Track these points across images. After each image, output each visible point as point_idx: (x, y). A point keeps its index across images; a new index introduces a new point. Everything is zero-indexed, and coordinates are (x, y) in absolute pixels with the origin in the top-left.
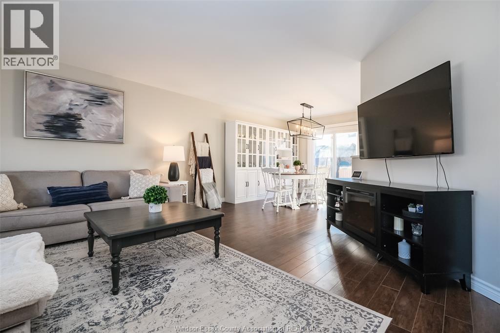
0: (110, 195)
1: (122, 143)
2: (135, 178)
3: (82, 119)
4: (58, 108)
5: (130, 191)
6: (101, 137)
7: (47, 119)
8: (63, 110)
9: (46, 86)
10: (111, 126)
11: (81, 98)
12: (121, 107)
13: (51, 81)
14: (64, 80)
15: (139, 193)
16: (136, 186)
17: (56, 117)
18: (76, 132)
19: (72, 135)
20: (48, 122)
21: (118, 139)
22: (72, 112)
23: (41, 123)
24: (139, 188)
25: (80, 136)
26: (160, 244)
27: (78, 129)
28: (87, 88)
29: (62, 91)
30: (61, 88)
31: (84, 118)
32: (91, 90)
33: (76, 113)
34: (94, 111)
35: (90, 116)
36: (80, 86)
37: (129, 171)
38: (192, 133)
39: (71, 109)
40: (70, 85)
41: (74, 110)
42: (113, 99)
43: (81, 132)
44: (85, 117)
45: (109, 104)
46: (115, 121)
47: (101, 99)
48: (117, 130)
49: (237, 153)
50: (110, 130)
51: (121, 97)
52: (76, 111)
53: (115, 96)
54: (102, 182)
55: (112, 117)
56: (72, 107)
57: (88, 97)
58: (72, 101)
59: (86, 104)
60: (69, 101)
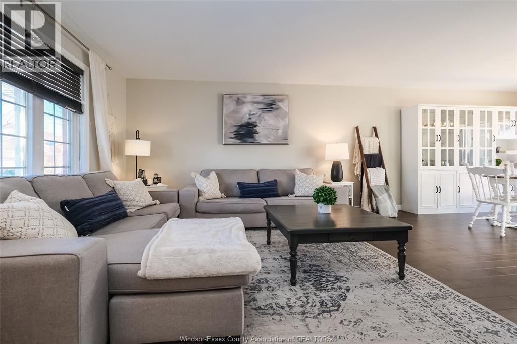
0: (280, 192)
1: (287, 144)
2: (299, 176)
3: (257, 125)
4: (243, 118)
5: (295, 189)
6: (271, 140)
7: (236, 128)
8: (245, 120)
9: (235, 103)
10: (278, 129)
11: (257, 108)
12: (287, 110)
13: (238, 98)
14: (245, 95)
15: (304, 192)
16: (301, 185)
17: (241, 126)
18: (253, 137)
19: (250, 140)
20: (236, 131)
21: (284, 141)
22: (250, 121)
23: (232, 133)
24: (304, 187)
25: (256, 140)
26: (327, 246)
27: (255, 135)
28: (260, 99)
29: (245, 105)
30: (244, 103)
31: (258, 125)
32: (263, 100)
33: (254, 121)
34: (266, 117)
35: (263, 122)
36: (255, 98)
37: (295, 170)
38: (357, 128)
39: (250, 118)
40: (249, 98)
41: (252, 119)
42: (280, 104)
43: (257, 136)
44: (260, 123)
45: (277, 109)
46: (282, 124)
47: (270, 106)
48: (283, 132)
49: (420, 148)
50: (277, 133)
51: (286, 101)
52: (253, 120)
53: (281, 101)
54: (273, 180)
55: (278, 120)
56: (251, 116)
57: (261, 106)
58: (250, 111)
59: (260, 112)
60: (249, 112)
